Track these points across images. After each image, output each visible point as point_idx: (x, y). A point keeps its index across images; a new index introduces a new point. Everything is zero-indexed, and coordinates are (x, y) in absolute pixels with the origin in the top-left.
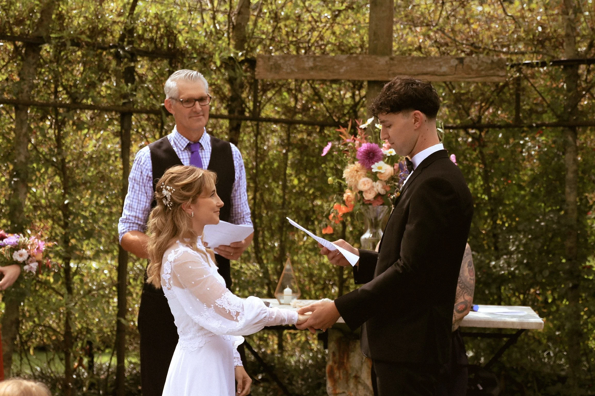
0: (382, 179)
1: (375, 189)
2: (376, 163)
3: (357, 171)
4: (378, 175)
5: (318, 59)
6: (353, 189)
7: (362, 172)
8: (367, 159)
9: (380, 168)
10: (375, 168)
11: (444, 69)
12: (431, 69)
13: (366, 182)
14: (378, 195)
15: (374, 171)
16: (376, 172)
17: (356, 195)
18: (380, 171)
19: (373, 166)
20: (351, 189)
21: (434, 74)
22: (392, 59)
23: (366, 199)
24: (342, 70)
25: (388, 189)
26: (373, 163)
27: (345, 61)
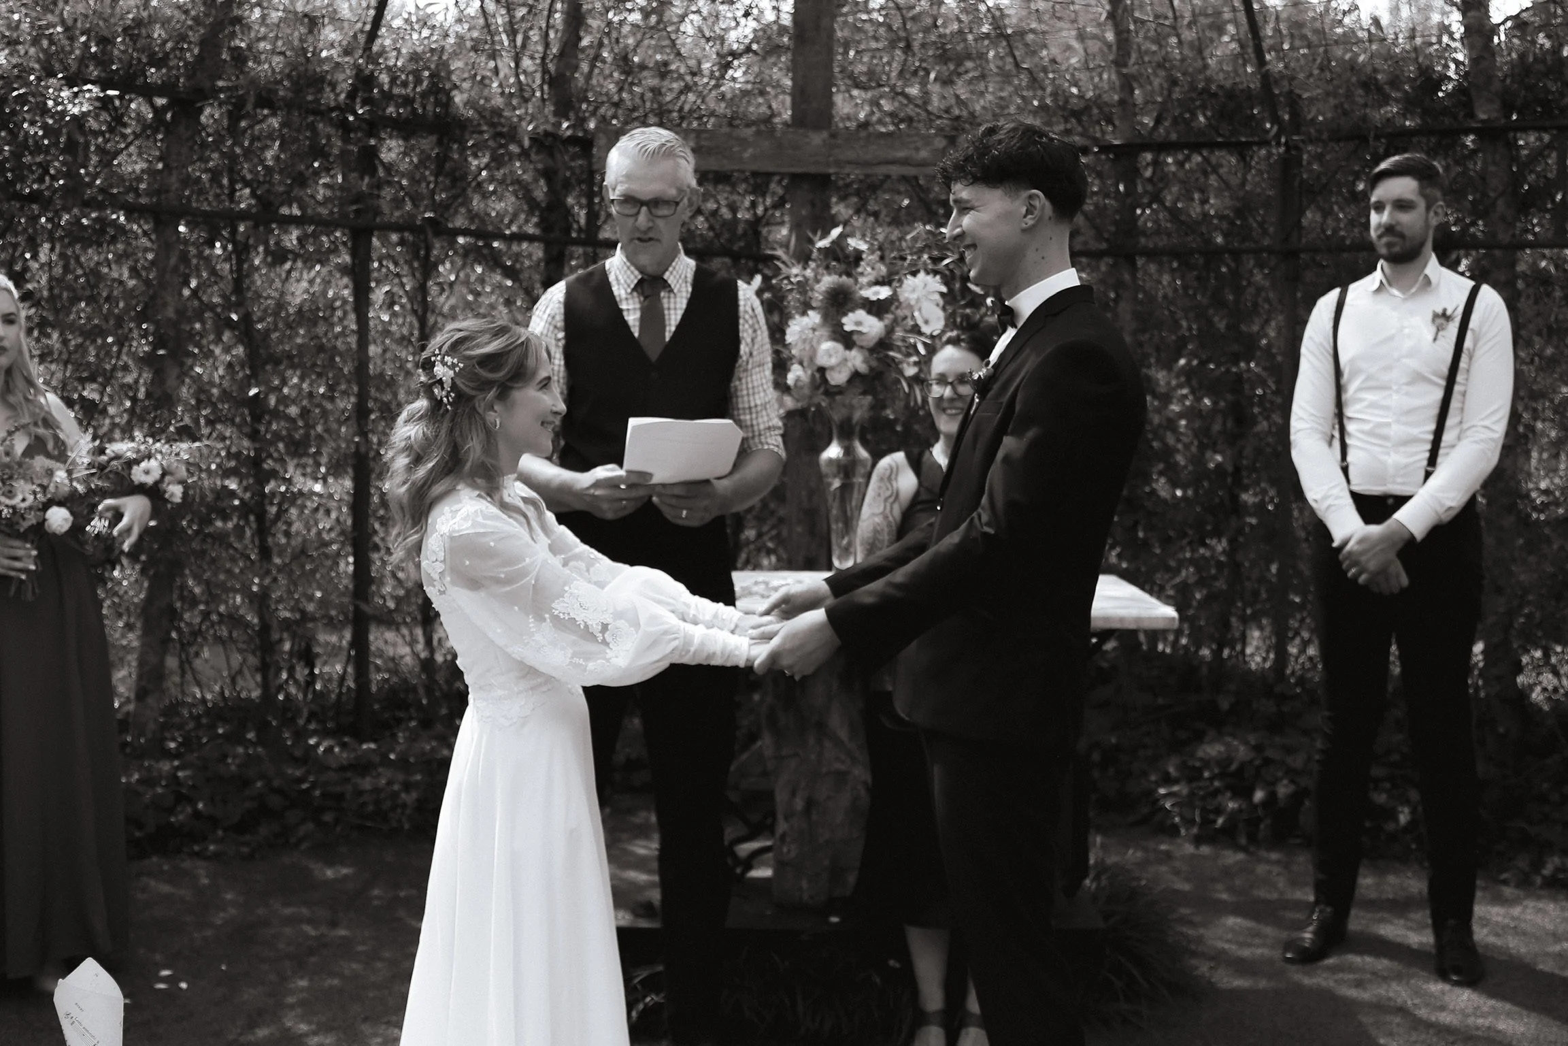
0: (864, 344)
1: (850, 364)
2: (851, 315)
3: (814, 330)
4: (855, 337)
5: (704, 135)
6: (805, 364)
7: (824, 332)
8: (833, 305)
9: (858, 323)
10: (849, 322)
11: (924, 154)
12: (901, 154)
13: (832, 352)
14: (856, 376)
15: (847, 328)
16: (852, 332)
17: (813, 376)
18: (859, 329)
19: (844, 320)
20: (801, 363)
21: (905, 162)
22: (833, 136)
23: (833, 383)
24: (746, 155)
25: (874, 364)
26: (845, 314)
27: (751, 139)
